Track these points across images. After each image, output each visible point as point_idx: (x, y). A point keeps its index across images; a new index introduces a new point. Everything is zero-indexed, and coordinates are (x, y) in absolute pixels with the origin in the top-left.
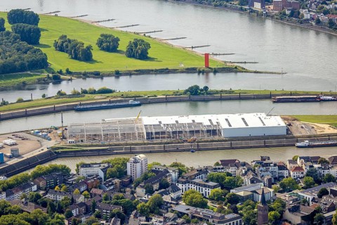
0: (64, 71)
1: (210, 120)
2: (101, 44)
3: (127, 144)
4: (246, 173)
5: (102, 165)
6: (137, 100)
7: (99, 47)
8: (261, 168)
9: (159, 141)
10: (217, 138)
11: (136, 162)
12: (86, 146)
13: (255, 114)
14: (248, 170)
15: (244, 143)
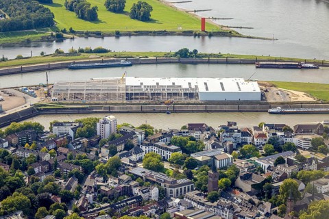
0: (68, 30)
1: (189, 83)
2: (109, 5)
3: (106, 104)
4: (209, 138)
5: (73, 124)
6: (129, 61)
7: (107, 7)
8: (225, 134)
9: (137, 102)
10: (193, 101)
11: (105, 122)
12: (68, 104)
13: (234, 79)
14: (212, 135)
15: (218, 107)
